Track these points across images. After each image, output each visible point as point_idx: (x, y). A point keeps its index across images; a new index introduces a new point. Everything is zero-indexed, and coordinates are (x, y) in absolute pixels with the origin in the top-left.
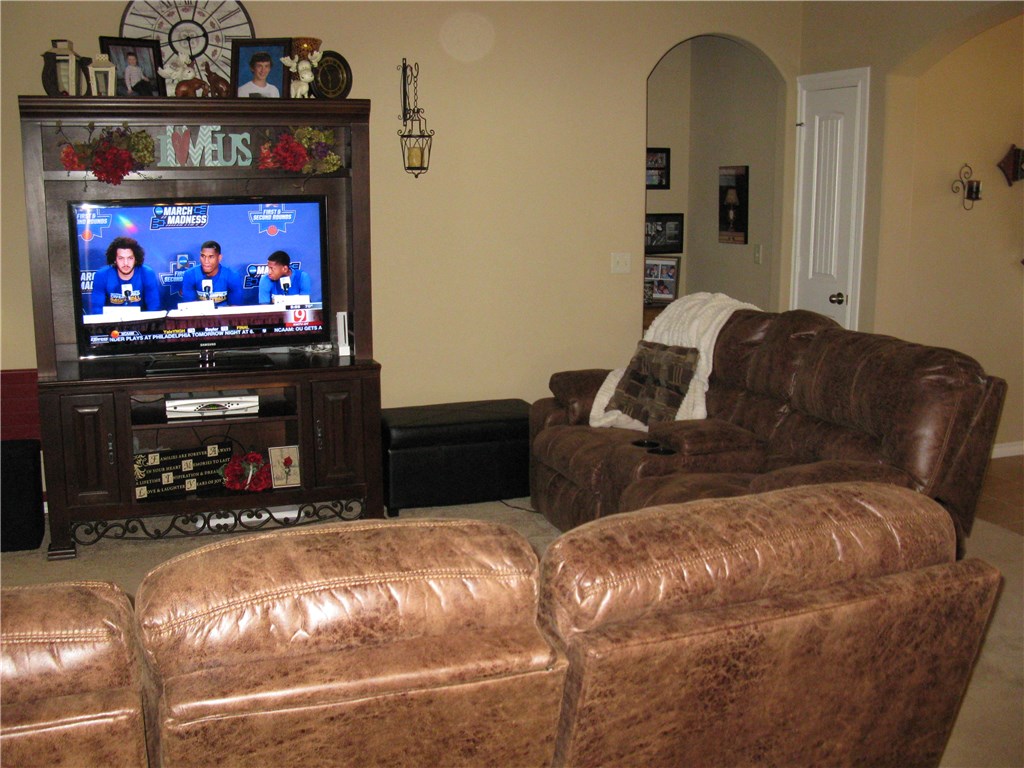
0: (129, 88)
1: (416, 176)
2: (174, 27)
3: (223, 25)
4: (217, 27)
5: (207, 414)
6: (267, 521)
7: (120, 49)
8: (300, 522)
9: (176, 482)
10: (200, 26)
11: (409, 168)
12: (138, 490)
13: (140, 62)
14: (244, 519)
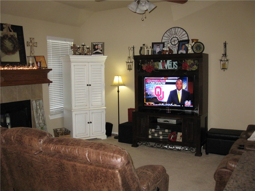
0: (157, 53)
1: (224, 71)
2: (172, 39)
3: (182, 37)
4: (181, 38)
5: (165, 122)
6: (174, 148)
7: (156, 45)
8: (181, 150)
9: (158, 136)
10: (177, 38)
11: (222, 69)
12: (149, 136)
13: (160, 47)
14: (169, 147)
